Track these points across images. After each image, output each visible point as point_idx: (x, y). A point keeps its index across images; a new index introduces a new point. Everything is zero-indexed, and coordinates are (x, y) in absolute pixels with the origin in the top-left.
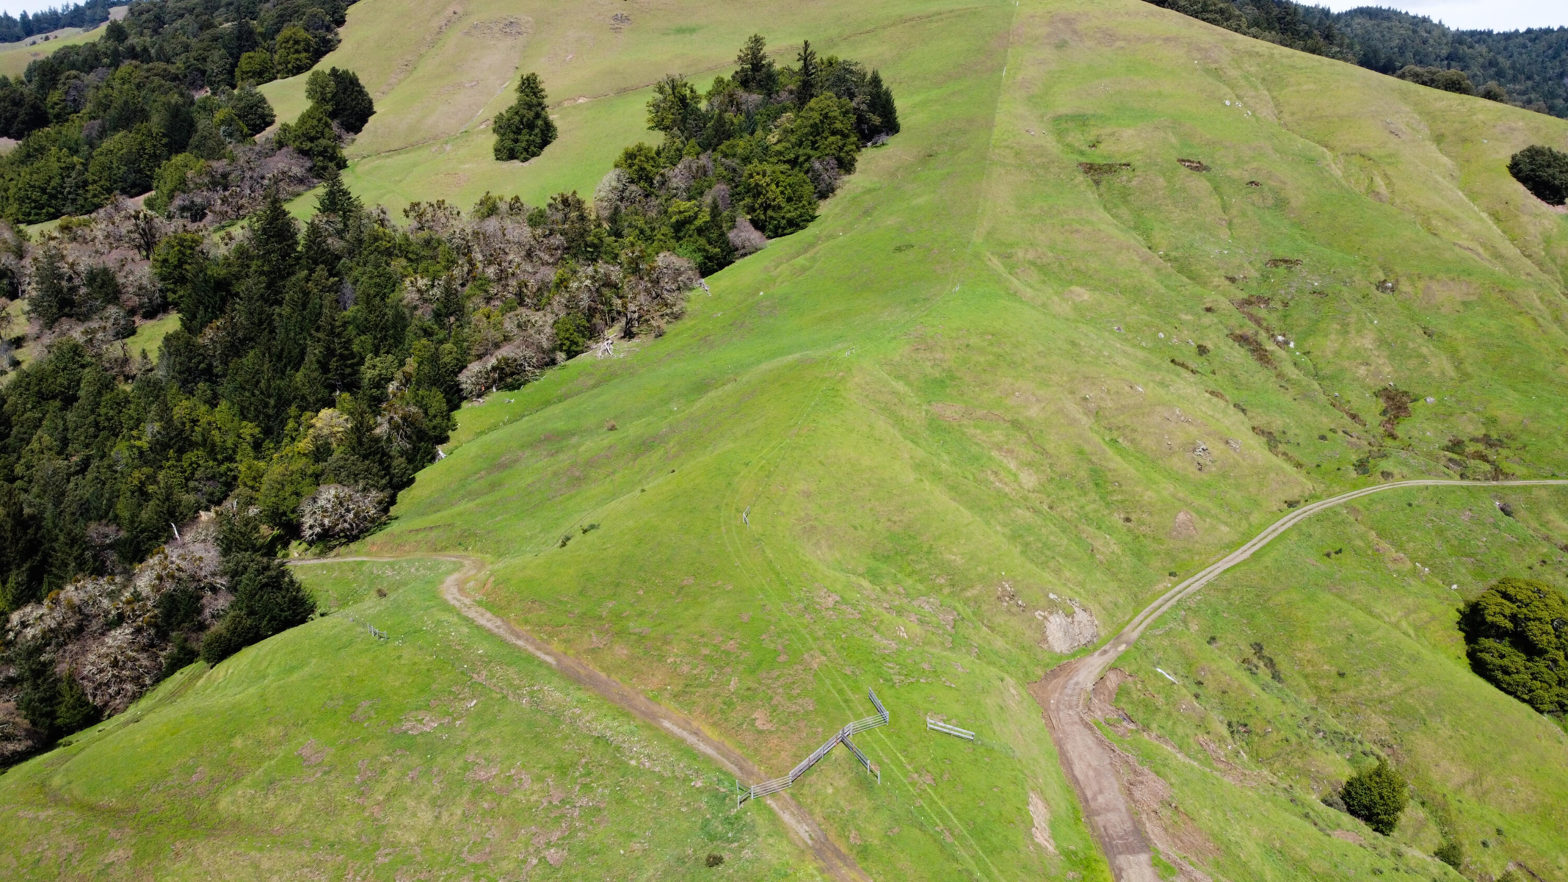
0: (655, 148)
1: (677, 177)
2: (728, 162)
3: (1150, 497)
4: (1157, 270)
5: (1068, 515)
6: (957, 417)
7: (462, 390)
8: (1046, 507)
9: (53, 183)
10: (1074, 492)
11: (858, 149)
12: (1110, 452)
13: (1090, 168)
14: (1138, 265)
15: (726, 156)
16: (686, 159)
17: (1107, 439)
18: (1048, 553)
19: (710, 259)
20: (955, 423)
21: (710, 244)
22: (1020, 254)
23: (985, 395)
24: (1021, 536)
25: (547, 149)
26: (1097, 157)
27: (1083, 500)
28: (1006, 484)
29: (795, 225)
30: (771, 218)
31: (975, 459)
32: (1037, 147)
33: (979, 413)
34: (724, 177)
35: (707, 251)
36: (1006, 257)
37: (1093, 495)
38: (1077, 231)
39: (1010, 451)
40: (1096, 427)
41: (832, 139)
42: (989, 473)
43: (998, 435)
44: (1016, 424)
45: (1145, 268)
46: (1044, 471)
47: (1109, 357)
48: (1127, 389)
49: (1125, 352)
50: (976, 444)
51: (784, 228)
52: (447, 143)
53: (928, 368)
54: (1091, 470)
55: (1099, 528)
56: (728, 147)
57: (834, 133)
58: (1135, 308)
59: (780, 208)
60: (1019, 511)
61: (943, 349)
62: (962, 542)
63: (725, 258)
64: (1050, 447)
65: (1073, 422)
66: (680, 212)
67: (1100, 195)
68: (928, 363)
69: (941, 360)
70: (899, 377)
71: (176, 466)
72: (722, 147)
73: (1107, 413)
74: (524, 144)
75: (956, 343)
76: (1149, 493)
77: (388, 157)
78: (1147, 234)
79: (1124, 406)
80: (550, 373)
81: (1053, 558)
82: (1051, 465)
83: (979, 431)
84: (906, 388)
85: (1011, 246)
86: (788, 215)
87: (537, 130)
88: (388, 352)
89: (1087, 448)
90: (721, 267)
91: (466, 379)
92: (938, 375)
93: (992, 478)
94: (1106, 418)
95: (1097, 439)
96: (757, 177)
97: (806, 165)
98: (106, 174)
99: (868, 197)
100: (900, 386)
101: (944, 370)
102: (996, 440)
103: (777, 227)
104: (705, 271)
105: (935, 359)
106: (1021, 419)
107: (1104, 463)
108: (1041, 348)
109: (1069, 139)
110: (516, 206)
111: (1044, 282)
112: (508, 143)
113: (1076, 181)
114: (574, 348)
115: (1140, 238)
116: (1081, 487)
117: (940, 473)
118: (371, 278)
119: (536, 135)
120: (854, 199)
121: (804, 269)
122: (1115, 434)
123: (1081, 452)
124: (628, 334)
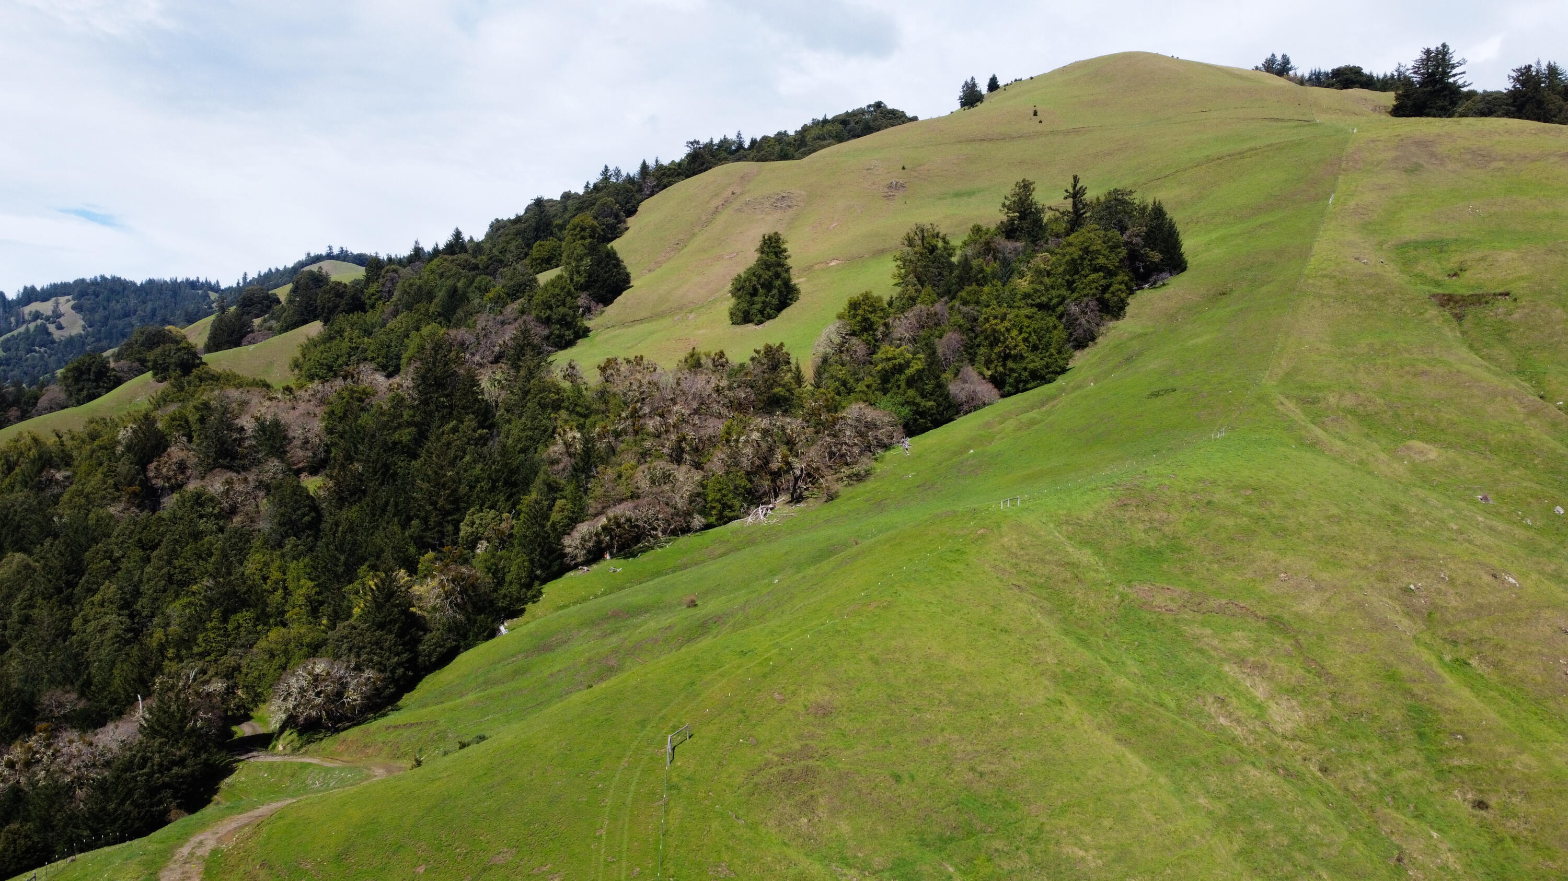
0: (886, 298)
1: (902, 327)
2: (965, 309)
3: (1526, 766)
4: (1554, 425)
5: (1358, 786)
6: (1174, 607)
7: (565, 555)
8: (1314, 769)
9: (340, 361)
10: (1375, 746)
11: (1131, 292)
12: (1450, 681)
13: (1447, 301)
14: (1521, 416)
15: (965, 303)
16: (919, 306)
17: (1447, 658)
18: (1299, 857)
19: (922, 414)
20: (1168, 618)
21: (923, 396)
22: (1332, 400)
23: (1228, 576)
24: (1249, 820)
25: (784, 312)
26: (1458, 287)
27: (1390, 761)
28: (1238, 721)
29: (1040, 378)
30: (1012, 370)
31: (1191, 675)
32: (1370, 275)
33: (1212, 603)
34: (960, 326)
35: (918, 405)
36: (1308, 402)
37: (1411, 754)
38: (1424, 373)
39: (1260, 667)
40: (1427, 638)
41: (1093, 276)
42: (1210, 700)
43: (1240, 640)
44: (1276, 624)
45: (1534, 421)
46: (1318, 705)
47: (1460, 532)
48: (1487, 578)
49: (1491, 529)
50: (1200, 651)
51: (1026, 382)
52: (691, 312)
53: (1138, 533)
54: (1410, 708)
55: (1420, 816)
56: (968, 293)
57: (1096, 270)
58: (1516, 472)
59: (1022, 357)
60: (1253, 772)
61: (1168, 505)
62: (1107, 823)
63: (942, 414)
64: (1335, 665)
65: (1381, 625)
66: (889, 359)
67: (1464, 333)
68: (1141, 526)
69: (1162, 522)
70: (1084, 543)
71: (219, 629)
72: (963, 294)
73: (1448, 616)
74: (759, 306)
75: (1191, 498)
76: (1524, 758)
77: (630, 326)
78: (1536, 379)
79: (1481, 606)
80: (683, 541)
81: (1310, 869)
82: (1334, 696)
83: (1208, 631)
84: (1094, 560)
85: (1319, 389)
86: (1031, 366)
87: (775, 291)
88: (491, 508)
89: (1404, 670)
90: (937, 424)
91: (572, 543)
92: (1153, 544)
93: (1213, 708)
94: (1447, 623)
95: (1427, 656)
96: (994, 322)
97: (1060, 309)
98: (384, 351)
99: (1134, 342)
100: (1085, 556)
101: (1165, 536)
102: (1235, 646)
103: (1018, 381)
104: (912, 429)
105: (1151, 521)
106: (1286, 617)
107: (1437, 698)
108: (1334, 511)
109: (1419, 268)
110: (720, 361)
111: (1368, 436)
112: (744, 306)
113: (1427, 316)
114: (727, 513)
115: (1526, 384)
116: (1389, 737)
117: (1109, 694)
118: (524, 430)
119: (773, 297)
120: (1117, 346)
121: (1032, 422)
122: (1464, 652)
123: (1392, 677)
124: (797, 499)
